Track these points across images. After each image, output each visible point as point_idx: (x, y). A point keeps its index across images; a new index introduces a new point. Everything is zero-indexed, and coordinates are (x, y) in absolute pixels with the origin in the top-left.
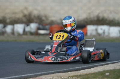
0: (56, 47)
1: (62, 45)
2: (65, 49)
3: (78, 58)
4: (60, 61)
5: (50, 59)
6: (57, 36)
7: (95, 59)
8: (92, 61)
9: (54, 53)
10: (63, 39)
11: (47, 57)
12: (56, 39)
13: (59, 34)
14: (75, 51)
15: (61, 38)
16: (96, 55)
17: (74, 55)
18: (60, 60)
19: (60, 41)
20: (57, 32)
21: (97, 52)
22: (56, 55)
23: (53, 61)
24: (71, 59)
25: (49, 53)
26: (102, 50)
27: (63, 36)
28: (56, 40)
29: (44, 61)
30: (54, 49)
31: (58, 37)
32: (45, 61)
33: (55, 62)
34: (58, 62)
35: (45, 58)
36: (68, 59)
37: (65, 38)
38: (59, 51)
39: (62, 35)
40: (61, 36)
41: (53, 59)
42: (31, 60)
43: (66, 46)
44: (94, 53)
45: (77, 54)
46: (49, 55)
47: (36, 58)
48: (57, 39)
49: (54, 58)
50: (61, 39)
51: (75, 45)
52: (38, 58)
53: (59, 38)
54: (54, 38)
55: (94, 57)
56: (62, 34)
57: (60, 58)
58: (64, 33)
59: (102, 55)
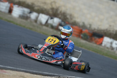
0: (46, 48)
1: (52, 48)
4: (44, 60)
5: (37, 56)
7: (75, 69)
8: (71, 69)
10: (53, 43)
11: (34, 53)
13: (52, 38)
16: (77, 66)
19: (50, 44)
20: (51, 36)
21: (79, 63)
22: (42, 55)
23: (39, 59)
24: (54, 62)
25: (37, 51)
26: (84, 63)
27: (55, 41)
30: (43, 49)
31: (50, 40)
32: (32, 56)
33: (40, 59)
34: (42, 60)
36: (51, 61)
37: (55, 43)
38: (46, 52)
40: (53, 40)
41: (39, 57)
42: (21, 52)
46: (36, 53)
48: (49, 42)
50: (52, 43)
52: (27, 52)
53: (50, 42)
54: (47, 41)
55: (75, 67)
56: (55, 39)
57: (45, 58)
58: (56, 39)
59: (83, 68)
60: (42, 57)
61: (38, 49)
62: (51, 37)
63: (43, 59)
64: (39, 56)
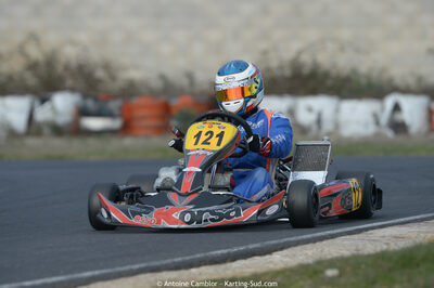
0: (197, 173)
1: (215, 166)
2: (226, 179)
3: (272, 210)
4: (211, 224)
5: (176, 216)
6: (198, 136)
7: (333, 213)
8: (321, 218)
9: (188, 194)
10: (219, 144)
11: (165, 209)
12: (196, 144)
13: (206, 126)
14: (264, 186)
15: (214, 140)
16: (335, 199)
17: (258, 201)
18: (212, 220)
19: (209, 154)
20: (198, 121)
21: (336, 186)
22: (196, 203)
23: (188, 223)
24: (248, 214)
25: (171, 196)
26: (354, 180)
27: (221, 136)
28: (196, 147)
29: (154, 225)
30: (188, 181)
31: (203, 138)
32: (159, 222)
33: (194, 225)
34: (203, 225)
35: (158, 214)
36: (238, 214)
37: (226, 141)
38: (205, 189)
39: (217, 131)
40: (212, 133)
41: (188, 217)
42: (108, 221)
43: (230, 170)
44: (329, 192)
45: (268, 196)
46: (171, 204)
47: (127, 214)
48: (200, 146)
49: (192, 213)
50: (214, 146)
51: (261, 166)
52: (134, 213)
53: (205, 143)
54: (189, 143)
55: (329, 205)
56: (216, 127)
57: (212, 213)
58: (223, 124)
59: (357, 199)
60: (201, 213)
61: (170, 189)
62: (200, 124)
63: (206, 220)
64: (186, 212)
